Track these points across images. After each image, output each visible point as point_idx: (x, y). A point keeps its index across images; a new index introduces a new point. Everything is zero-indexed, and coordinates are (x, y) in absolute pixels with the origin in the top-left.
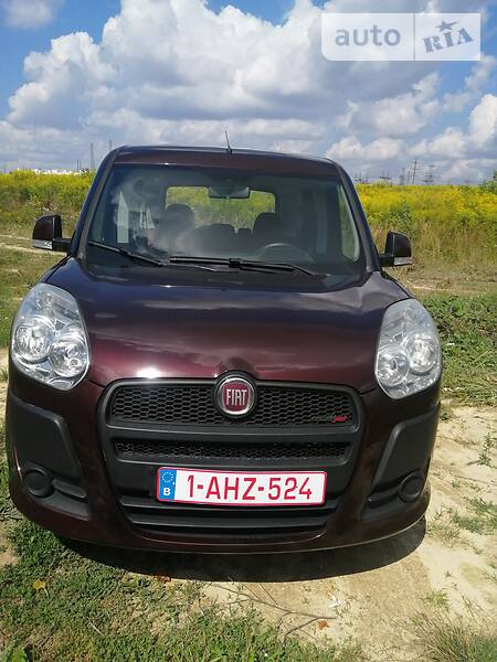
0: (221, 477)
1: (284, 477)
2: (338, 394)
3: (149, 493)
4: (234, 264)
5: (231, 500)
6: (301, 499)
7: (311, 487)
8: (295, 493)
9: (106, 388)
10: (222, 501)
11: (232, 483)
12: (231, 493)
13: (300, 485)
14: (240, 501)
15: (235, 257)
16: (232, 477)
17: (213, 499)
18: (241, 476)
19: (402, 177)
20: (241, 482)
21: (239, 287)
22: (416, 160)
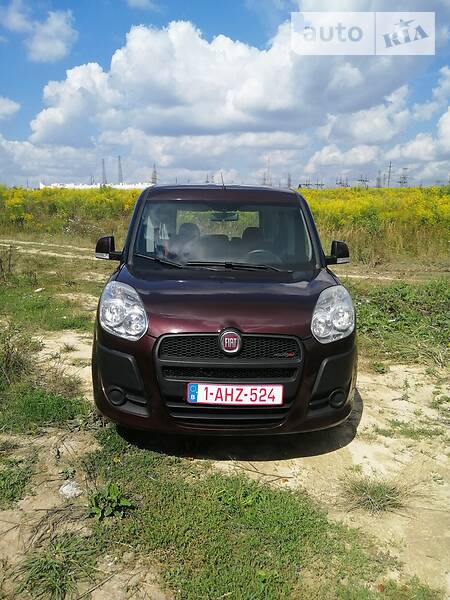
0: (223, 388)
1: (259, 388)
2: (289, 340)
3: (182, 399)
4: (228, 266)
5: (229, 402)
6: (269, 402)
7: (274, 394)
8: (265, 398)
9: (158, 339)
10: (224, 402)
11: (229, 392)
12: (229, 398)
13: (268, 393)
14: (234, 402)
15: (228, 261)
16: (229, 388)
17: (219, 401)
18: (235, 388)
19: (379, 180)
20: (235, 390)
21: (231, 280)
22: (390, 164)
